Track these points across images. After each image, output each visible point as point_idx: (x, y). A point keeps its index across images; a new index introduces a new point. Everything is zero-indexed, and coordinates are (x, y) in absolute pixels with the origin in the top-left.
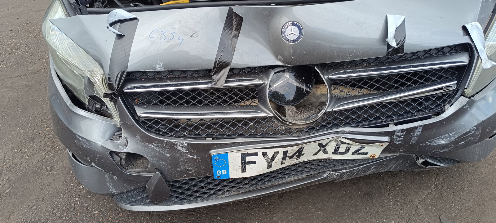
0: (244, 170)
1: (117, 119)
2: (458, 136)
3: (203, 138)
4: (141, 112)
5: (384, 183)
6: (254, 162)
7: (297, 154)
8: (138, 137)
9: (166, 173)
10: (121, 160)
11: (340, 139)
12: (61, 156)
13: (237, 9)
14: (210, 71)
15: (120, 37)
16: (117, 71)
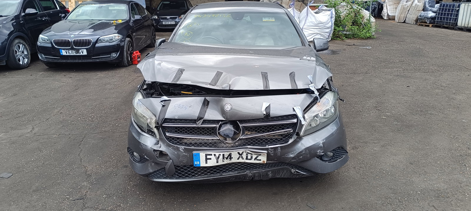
0: (206, 163)
1: (158, 137)
2: (297, 153)
3: (190, 146)
4: (167, 134)
5: (286, 190)
6: (210, 159)
7: (229, 157)
8: (165, 144)
9: (174, 161)
10: (157, 154)
11: (247, 151)
12: (121, 170)
13: (208, 98)
14: (195, 120)
15: (163, 106)
16: (161, 118)
